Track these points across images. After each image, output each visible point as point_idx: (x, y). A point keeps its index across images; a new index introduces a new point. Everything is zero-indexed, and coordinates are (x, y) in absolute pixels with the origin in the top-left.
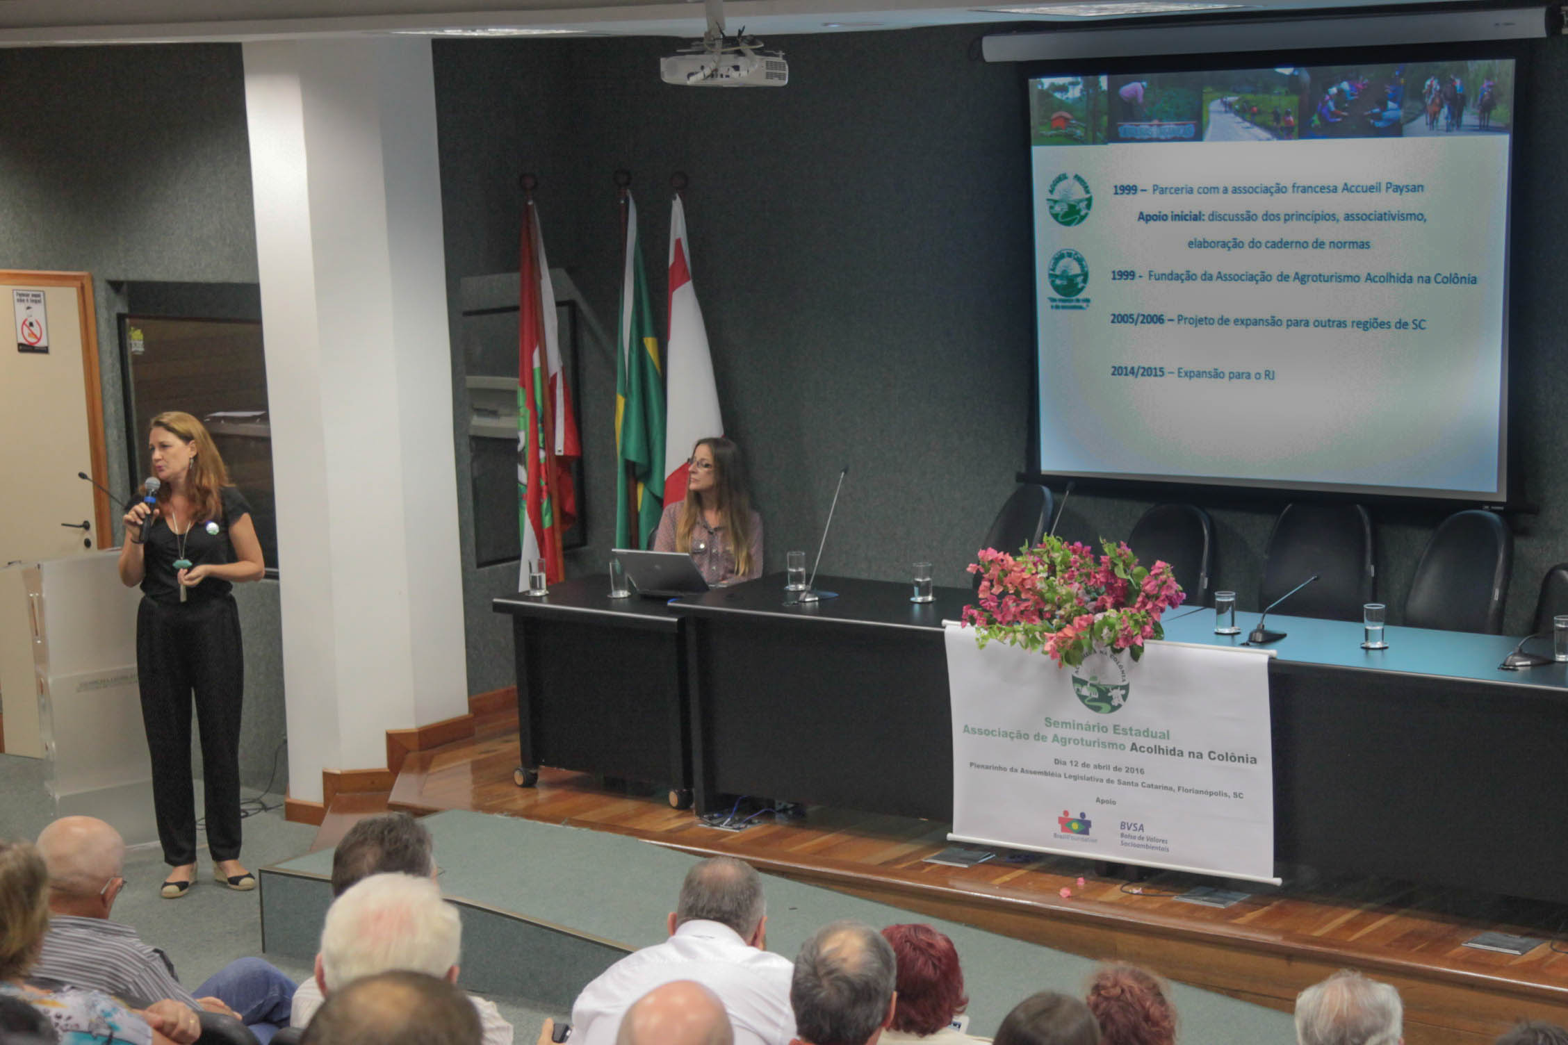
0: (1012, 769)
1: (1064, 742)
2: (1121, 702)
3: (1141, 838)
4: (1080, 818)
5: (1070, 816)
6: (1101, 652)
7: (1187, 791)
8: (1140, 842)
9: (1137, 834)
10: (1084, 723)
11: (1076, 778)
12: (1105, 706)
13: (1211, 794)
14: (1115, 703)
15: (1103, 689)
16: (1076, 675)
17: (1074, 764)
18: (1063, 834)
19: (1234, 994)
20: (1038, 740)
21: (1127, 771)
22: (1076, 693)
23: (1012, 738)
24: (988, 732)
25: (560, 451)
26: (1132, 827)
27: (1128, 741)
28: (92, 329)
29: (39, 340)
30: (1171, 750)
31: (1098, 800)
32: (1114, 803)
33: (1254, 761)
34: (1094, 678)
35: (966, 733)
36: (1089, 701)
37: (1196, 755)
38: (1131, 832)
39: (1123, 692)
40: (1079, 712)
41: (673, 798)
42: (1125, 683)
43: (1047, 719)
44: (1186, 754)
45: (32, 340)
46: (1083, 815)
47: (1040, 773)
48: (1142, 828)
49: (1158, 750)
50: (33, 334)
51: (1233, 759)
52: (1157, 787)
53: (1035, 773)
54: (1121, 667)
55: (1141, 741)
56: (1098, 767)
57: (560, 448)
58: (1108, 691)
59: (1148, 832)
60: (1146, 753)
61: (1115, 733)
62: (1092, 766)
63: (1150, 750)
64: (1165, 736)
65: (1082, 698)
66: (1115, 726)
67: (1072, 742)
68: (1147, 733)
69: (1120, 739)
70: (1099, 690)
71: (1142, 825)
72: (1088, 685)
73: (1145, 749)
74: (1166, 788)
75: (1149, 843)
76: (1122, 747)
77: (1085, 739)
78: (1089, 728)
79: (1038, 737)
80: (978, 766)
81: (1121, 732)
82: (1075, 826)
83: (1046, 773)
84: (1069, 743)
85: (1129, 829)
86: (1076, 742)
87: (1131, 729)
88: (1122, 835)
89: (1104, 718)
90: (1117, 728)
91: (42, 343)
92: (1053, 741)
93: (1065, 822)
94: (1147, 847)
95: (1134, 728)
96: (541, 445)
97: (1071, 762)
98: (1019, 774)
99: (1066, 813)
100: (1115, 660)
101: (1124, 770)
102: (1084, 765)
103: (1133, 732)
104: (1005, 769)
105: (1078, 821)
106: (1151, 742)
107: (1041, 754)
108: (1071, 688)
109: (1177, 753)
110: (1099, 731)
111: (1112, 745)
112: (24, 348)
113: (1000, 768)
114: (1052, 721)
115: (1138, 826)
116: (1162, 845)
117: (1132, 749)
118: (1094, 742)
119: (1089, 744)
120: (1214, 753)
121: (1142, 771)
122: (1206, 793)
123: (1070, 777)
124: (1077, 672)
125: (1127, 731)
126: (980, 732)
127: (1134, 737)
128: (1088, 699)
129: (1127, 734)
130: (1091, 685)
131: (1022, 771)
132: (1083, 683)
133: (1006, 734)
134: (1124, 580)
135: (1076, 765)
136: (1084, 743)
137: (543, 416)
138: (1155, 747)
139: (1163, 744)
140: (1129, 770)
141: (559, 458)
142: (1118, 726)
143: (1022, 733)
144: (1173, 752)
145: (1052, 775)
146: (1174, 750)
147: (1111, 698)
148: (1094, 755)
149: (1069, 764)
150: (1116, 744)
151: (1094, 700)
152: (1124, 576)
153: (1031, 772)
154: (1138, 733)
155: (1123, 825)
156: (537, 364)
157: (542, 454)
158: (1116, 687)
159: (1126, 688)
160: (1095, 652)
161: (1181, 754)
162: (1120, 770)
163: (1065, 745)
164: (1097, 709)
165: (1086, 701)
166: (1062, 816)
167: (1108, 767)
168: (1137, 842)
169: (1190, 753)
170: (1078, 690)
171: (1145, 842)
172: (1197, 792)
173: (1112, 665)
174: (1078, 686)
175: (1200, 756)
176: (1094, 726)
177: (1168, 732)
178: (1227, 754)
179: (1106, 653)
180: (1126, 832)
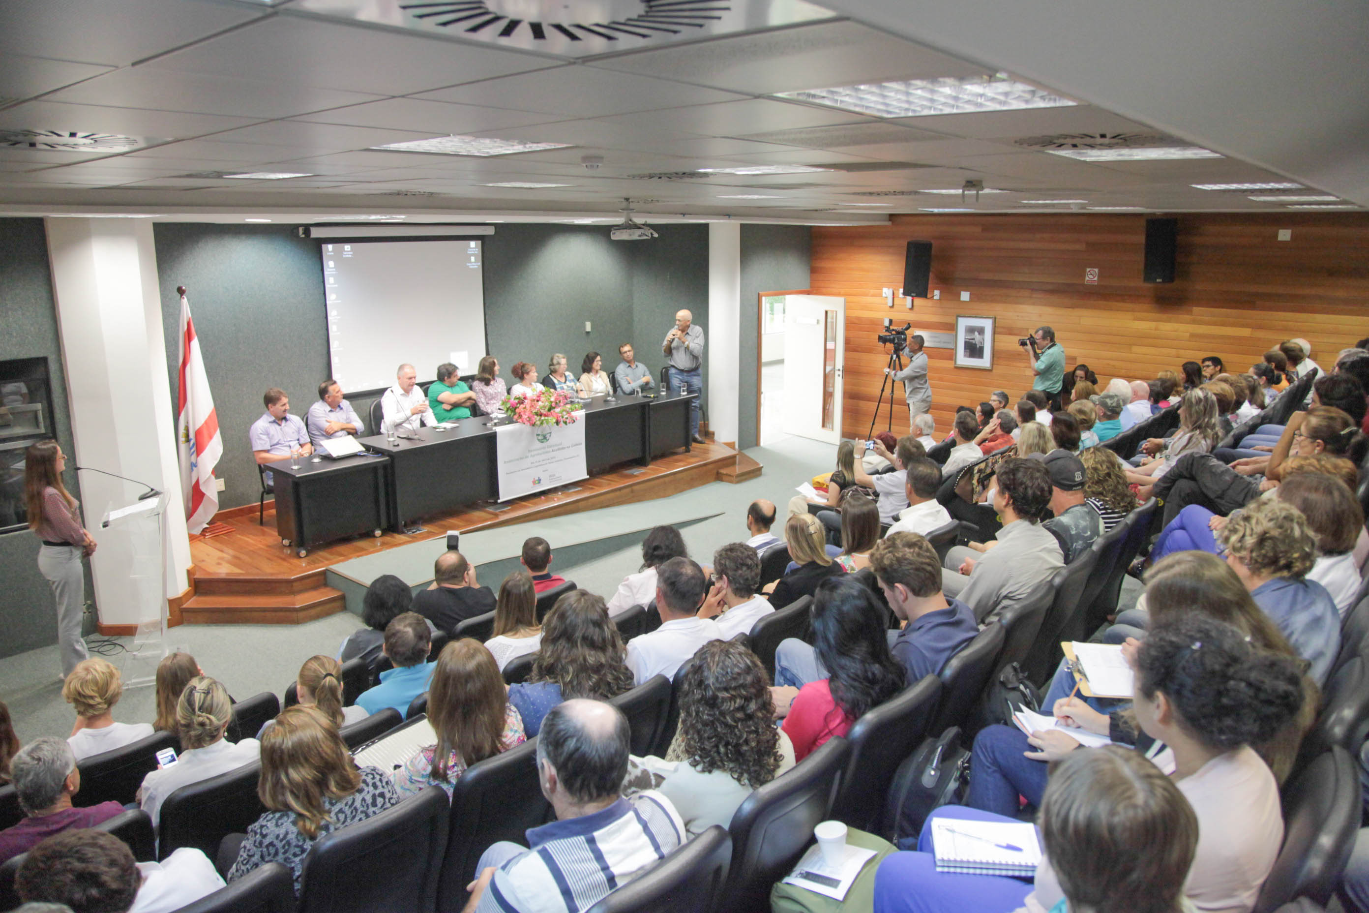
1: (533, 456)
2: (549, 438)
4: (538, 479)
9: (554, 477)
11: (537, 466)
12: (545, 441)
13: (572, 457)
14: (547, 439)
18: (534, 485)
19: (608, 506)
21: (551, 459)
27: (551, 449)
31: (543, 471)
32: (547, 470)
33: (582, 444)
34: (542, 433)
39: (550, 434)
40: (538, 445)
41: (378, 533)
42: (550, 432)
43: (529, 450)
44: (566, 448)
46: (539, 477)
47: (527, 468)
49: (559, 449)
51: (577, 445)
52: (558, 461)
53: (524, 470)
54: (549, 427)
56: (543, 460)
58: (546, 436)
59: (557, 475)
60: (556, 451)
61: (548, 448)
62: (541, 461)
64: (561, 444)
65: (538, 440)
66: (547, 446)
67: (536, 455)
68: (556, 445)
72: (540, 435)
74: (561, 460)
75: (556, 479)
76: (549, 452)
78: (540, 449)
79: (527, 457)
82: (537, 482)
85: (551, 477)
86: (538, 454)
87: (552, 445)
88: (550, 479)
89: (545, 444)
92: (531, 457)
93: (533, 482)
97: (536, 462)
98: (521, 471)
99: (534, 478)
102: (539, 461)
106: (556, 448)
107: (527, 462)
108: (536, 438)
111: (547, 452)
113: (515, 471)
115: (554, 475)
116: (560, 478)
117: (552, 451)
118: (542, 453)
119: (540, 454)
120: (573, 445)
121: (555, 457)
124: (538, 432)
125: (550, 446)
126: (510, 461)
127: (553, 447)
128: (541, 440)
130: (542, 435)
132: (538, 435)
139: (560, 447)
144: (563, 448)
145: (531, 468)
148: (541, 457)
158: (548, 433)
162: (549, 459)
166: (533, 480)
167: (546, 460)
170: (538, 438)
172: (569, 458)
173: (547, 427)
175: (569, 447)
176: (542, 448)
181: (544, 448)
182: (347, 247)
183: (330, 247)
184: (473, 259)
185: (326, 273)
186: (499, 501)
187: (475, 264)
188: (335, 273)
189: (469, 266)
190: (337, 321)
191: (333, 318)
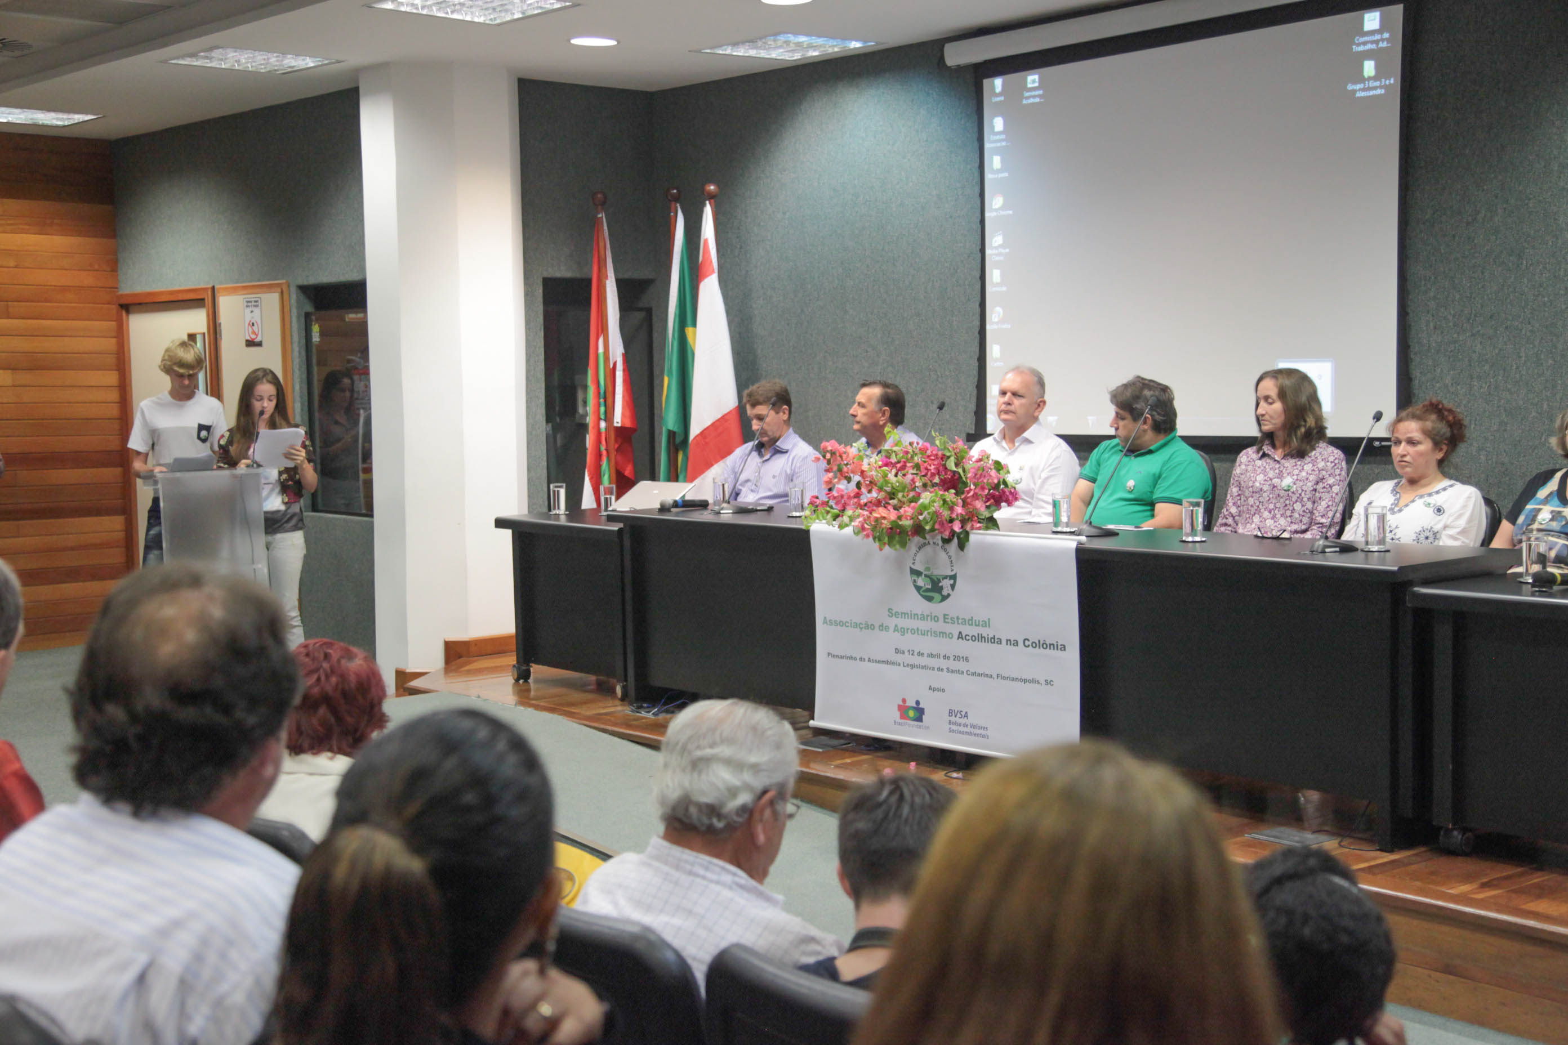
0: (861, 659)
1: (903, 631)
2: (950, 591)
3: (966, 725)
4: (915, 705)
5: (907, 704)
6: (934, 543)
7: (1004, 678)
8: (965, 729)
9: (963, 721)
10: (919, 613)
11: (912, 666)
12: (937, 596)
13: (1025, 681)
14: (945, 593)
15: (936, 579)
16: (913, 566)
17: (911, 653)
18: (902, 721)
20: (882, 630)
21: (954, 660)
22: (914, 585)
23: (861, 628)
24: (841, 624)
25: (618, 423)
26: (959, 715)
27: (955, 630)
28: (287, 326)
29: (257, 335)
30: (991, 638)
31: (930, 688)
32: (943, 691)
33: (1064, 648)
34: (928, 569)
35: (825, 625)
36: (924, 591)
37: (1012, 642)
38: (958, 720)
39: (952, 582)
40: (916, 603)
41: (619, 690)
42: (953, 573)
43: (890, 610)
44: (1004, 642)
45: (253, 337)
46: (918, 703)
47: (883, 662)
48: (966, 715)
49: (980, 638)
50: (254, 332)
51: (1045, 646)
52: (979, 675)
53: (879, 662)
54: (950, 557)
55: (967, 630)
56: (931, 655)
57: (618, 420)
58: (940, 581)
59: (971, 720)
60: (970, 641)
61: (945, 622)
62: (926, 655)
63: (974, 638)
64: (986, 624)
65: (918, 588)
66: (945, 615)
67: (909, 631)
68: (971, 622)
69: (949, 628)
70: (932, 580)
71: (966, 713)
72: (923, 576)
73: (970, 638)
74: (987, 675)
75: (973, 730)
76: (950, 636)
77: (920, 628)
78: (923, 618)
79: (883, 627)
80: (834, 656)
81: (949, 620)
82: (911, 713)
83: (887, 663)
84: (907, 632)
85: (956, 716)
86: (915, 631)
87: (958, 618)
88: (950, 722)
89: (937, 608)
90: (946, 617)
91: (258, 339)
92: (895, 631)
93: (903, 709)
94: (971, 734)
95: (960, 617)
96: (602, 417)
97: (909, 651)
98: (867, 664)
99: (904, 701)
100: (945, 550)
101: (952, 658)
102: (920, 654)
103: (960, 621)
104: (855, 659)
105: (914, 708)
106: (973, 631)
107: (883, 644)
108: (908, 578)
109: (996, 640)
110: (931, 620)
111: (943, 634)
112: (250, 343)
113: (851, 658)
114: (894, 612)
115: (963, 714)
116: (983, 732)
117: (959, 638)
118: (928, 631)
119: (924, 633)
120: (1028, 640)
121: (967, 659)
122: (1021, 680)
123: (908, 665)
124: (913, 563)
125: (955, 620)
126: (836, 623)
127: (961, 626)
128: (922, 589)
129: (954, 623)
130: (926, 576)
131: (869, 660)
132: (918, 573)
133: (856, 625)
134: (954, 472)
135: (912, 655)
136: (920, 632)
137: (605, 392)
138: (978, 634)
139: (985, 632)
140: (957, 658)
141: (617, 428)
142: (947, 615)
143: (870, 624)
144: (993, 640)
145: (893, 664)
146: (994, 638)
147: (941, 588)
148: (927, 644)
149: (907, 653)
150: (945, 633)
151: (927, 590)
152: (954, 469)
153: (876, 661)
154: (964, 622)
155: (951, 712)
156: (601, 350)
157: (603, 425)
158: (946, 577)
159: (954, 577)
160: (929, 543)
161: (1000, 642)
162: (949, 658)
163: (904, 635)
164: (930, 599)
165: (921, 591)
166: (901, 703)
167: (939, 656)
168: (962, 729)
169: (1007, 640)
170: (915, 581)
171: (968, 729)
172: (1013, 679)
173: (943, 555)
174: (915, 577)
175: (1016, 643)
176: (928, 616)
177: (989, 619)
178: (1039, 641)
179: (938, 545)
180: (953, 719)
181: (936, 619)
182: (1032, 79)
183: (998, 82)
184: (1369, 68)
185: (987, 146)
186: (812, 723)
187: (1377, 84)
188: (1004, 144)
189: (1354, 91)
190: (1002, 258)
191: (995, 251)
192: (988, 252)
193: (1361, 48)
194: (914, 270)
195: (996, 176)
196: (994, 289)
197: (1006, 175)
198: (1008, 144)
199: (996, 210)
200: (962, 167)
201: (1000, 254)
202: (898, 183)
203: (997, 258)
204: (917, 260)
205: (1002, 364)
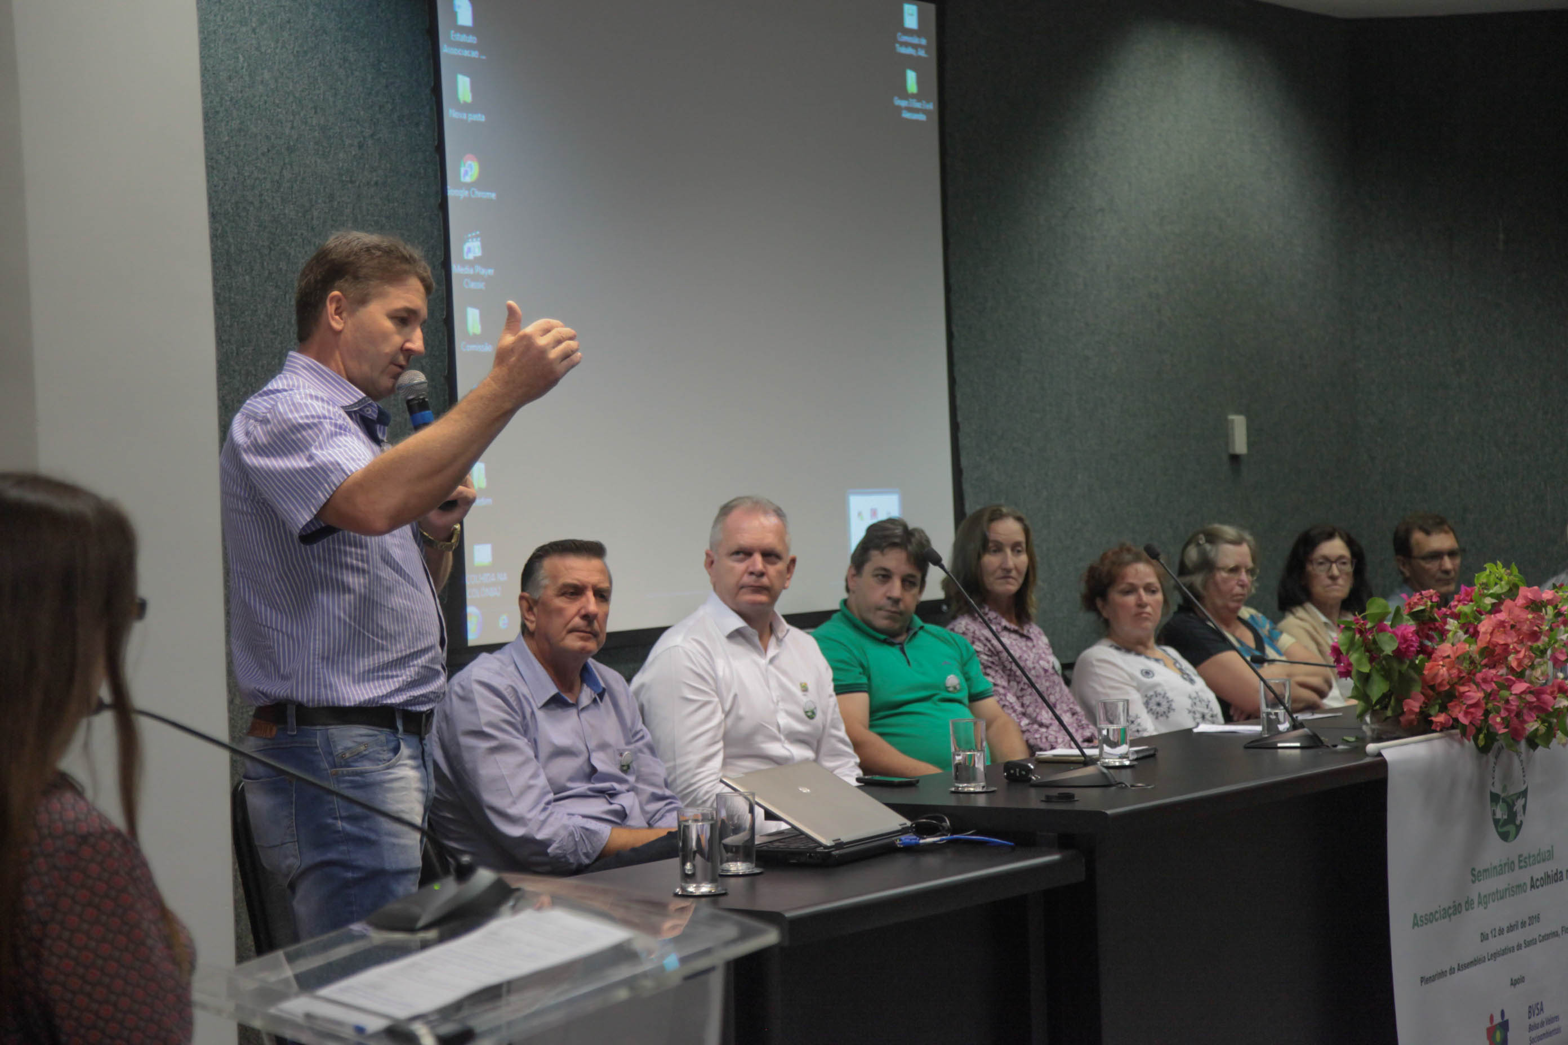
0: (1450, 971)
1: (1486, 901)
2: (1523, 817)
3: (1542, 1024)
4: (1502, 1020)
5: (1496, 1022)
9: (1540, 1018)
10: (1498, 863)
11: (1495, 956)
12: (1511, 830)
14: (1517, 820)
15: (1511, 802)
16: (1492, 790)
17: (1493, 933)
20: (1468, 908)
21: (1529, 924)
22: (1493, 817)
23: (1448, 917)
26: (1538, 1011)
27: (1525, 876)
30: (1556, 875)
31: (1511, 983)
34: (1504, 788)
36: (1502, 826)
39: (1523, 800)
40: (1495, 846)
42: (1523, 788)
43: (1471, 871)
46: (1503, 1014)
47: (1471, 964)
49: (1547, 879)
52: (1549, 937)
53: (1468, 965)
54: (1521, 761)
55: (1538, 871)
56: (1511, 928)
58: (1514, 804)
60: (1541, 887)
61: (1518, 868)
62: (1505, 930)
63: (1543, 882)
64: (1550, 854)
65: (1496, 823)
66: (1517, 857)
67: (1492, 898)
68: (1539, 857)
70: (1507, 805)
71: (1542, 1003)
72: (1502, 801)
73: (1539, 883)
74: (1556, 934)
75: (1548, 1028)
76: (1524, 887)
77: (1499, 889)
78: (1502, 869)
79: (1469, 904)
81: (1523, 864)
82: (1500, 1036)
83: (1475, 962)
84: (1491, 901)
85: (1534, 1015)
86: (1494, 895)
88: (1531, 1028)
89: (1513, 847)
90: (1522, 858)
92: (1478, 904)
93: (1491, 1032)
94: (1548, 1035)
98: (1457, 976)
99: (1492, 1019)
100: (1519, 752)
102: (1501, 932)
104: (1444, 974)
105: (1499, 1026)
106: (1541, 870)
107: (1470, 932)
108: (1489, 810)
109: (1560, 876)
110: (1509, 871)
111: (1519, 888)
114: (1476, 873)
115: (1540, 1007)
116: (1556, 1025)
117: (1531, 887)
118: (1507, 890)
121: (1539, 918)
123: (1492, 956)
124: (1493, 784)
125: (1526, 861)
127: (1533, 867)
128: (1502, 823)
129: (1527, 865)
131: (1458, 968)
132: (1497, 798)
133: (1445, 913)
135: (1494, 936)
136: (1499, 895)
138: (1546, 874)
139: (1550, 867)
140: (1531, 921)
142: (1521, 855)
143: (1456, 904)
145: (1479, 961)
147: (1516, 814)
148: (1505, 912)
149: (1490, 936)
150: (1522, 885)
151: (1506, 822)
153: (1465, 967)
154: (1534, 860)
155: (1529, 1012)
158: (1519, 796)
159: (1527, 792)
162: (1525, 924)
163: (1487, 906)
164: (1504, 837)
165: (1499, 828)
166: (1490, 1025)
167: (1517, 926)
168: (1541, 1032)
170: (1495, 812)
171: (1545, 1029)
173: (1514, 762)
174: (1492, 806)
176: (1506, 865)
177: (1553, 847)
180: (1534, 1021)
184: (912, 82)
185: (445, 50)
187: (918, 105)
188: (475, 54)
189: (899, 109)
190: (481, 286)
191: (468, 270)
192: (456, 269)
193: (903, 50)
194: (277, 287)
195: (464, 116)
196: (472, 347)
197: (481, 118)
198: (484, 57)
199: (468, 186)
200: (369, 77)
201: (476, 278)
202: (230, 78)
203: (473, 285)
204: (283, 265)
205: (489, 501)
